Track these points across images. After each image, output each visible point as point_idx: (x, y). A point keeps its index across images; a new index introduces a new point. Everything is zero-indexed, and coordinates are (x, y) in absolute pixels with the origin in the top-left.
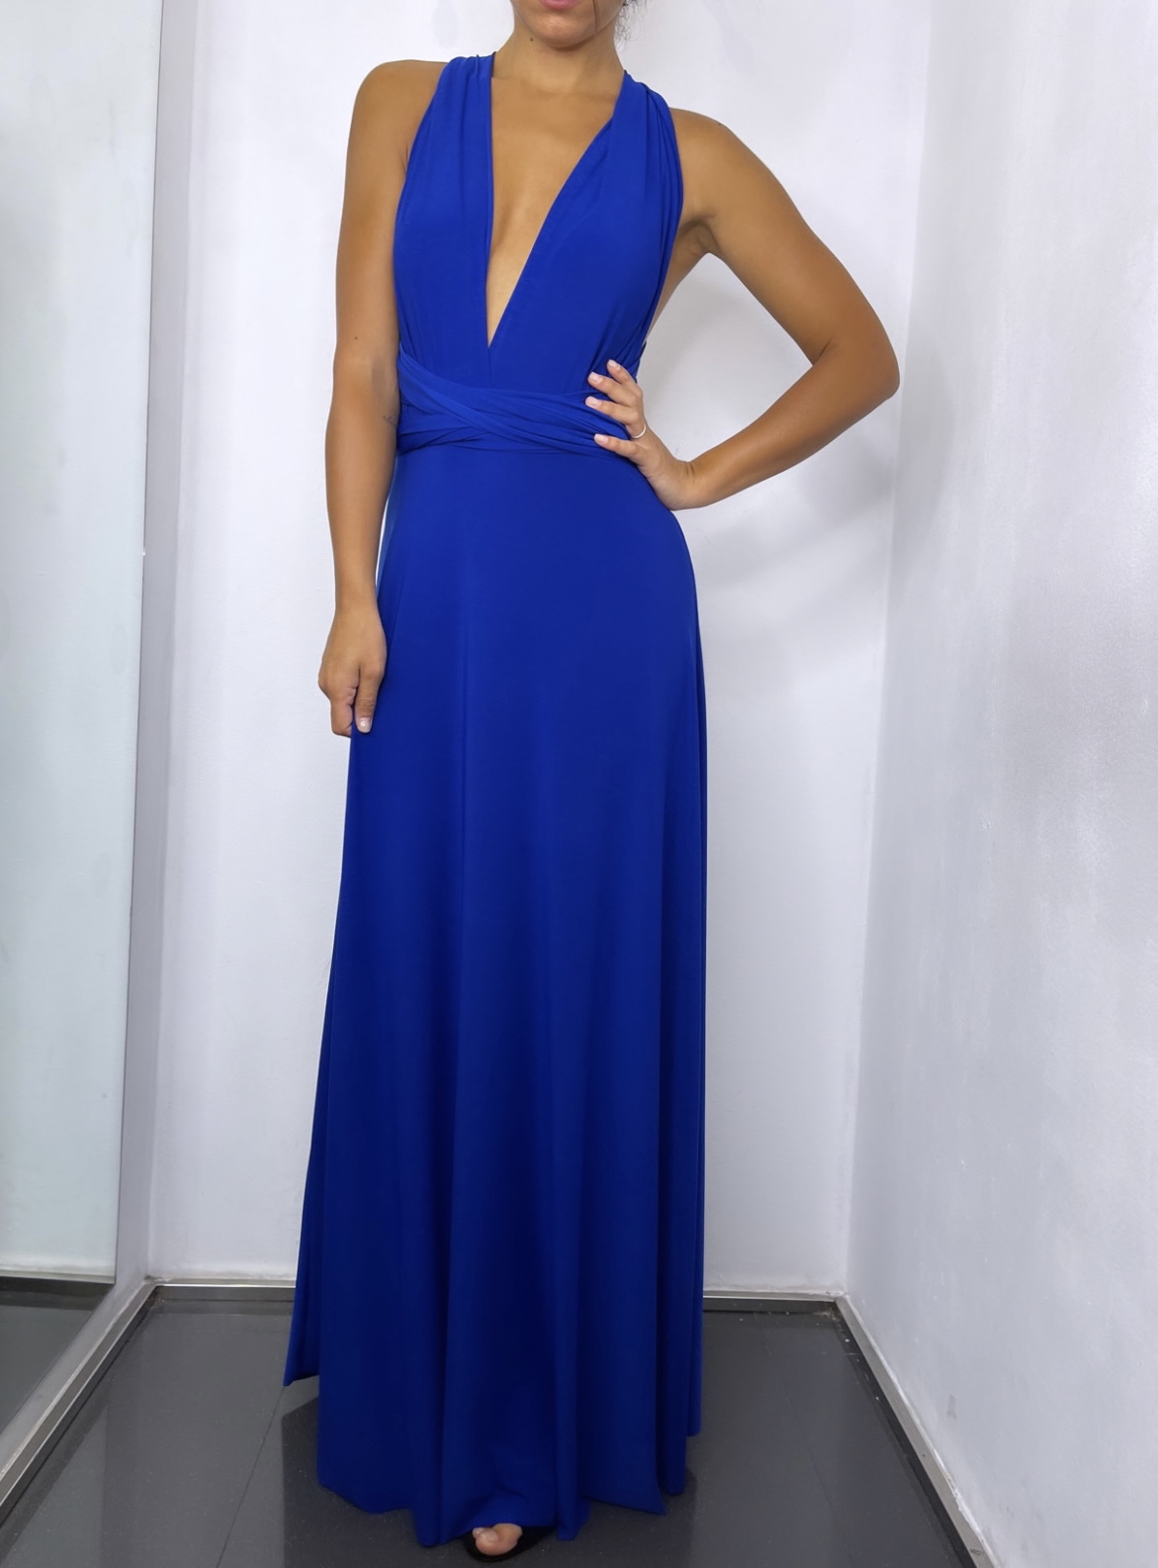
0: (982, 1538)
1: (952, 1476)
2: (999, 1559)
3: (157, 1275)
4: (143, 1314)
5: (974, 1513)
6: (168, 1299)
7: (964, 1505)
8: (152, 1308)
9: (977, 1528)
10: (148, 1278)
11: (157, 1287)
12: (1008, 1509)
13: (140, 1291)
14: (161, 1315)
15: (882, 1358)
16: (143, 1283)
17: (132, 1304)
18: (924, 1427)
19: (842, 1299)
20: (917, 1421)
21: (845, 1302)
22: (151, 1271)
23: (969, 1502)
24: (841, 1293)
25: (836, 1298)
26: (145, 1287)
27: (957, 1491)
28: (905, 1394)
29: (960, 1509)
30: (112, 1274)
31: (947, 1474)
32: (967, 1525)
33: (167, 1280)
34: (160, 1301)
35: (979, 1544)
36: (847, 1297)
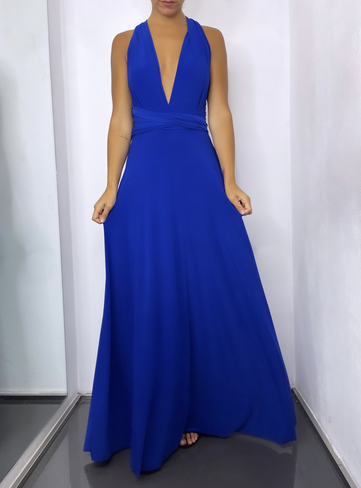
0: (342, 460)
1: (332, 441)
2: (347, 467)
3: (81, 393)
4: (77, 404)
5: (339, 453)
6: (85, 399)
7: (336, 450)
8: (80, 403)
9: (340, 457)
10: (79, 393)
11: (81, 396)
12: (349, 450)
13: (76, 398)
14: (83, 405)
15: (308, 406)
16: (77, 395)
17: (74, 401)
18: (322, 426)
19: (295, 389)
20: (320, 425)
21: (296, 389)
22: (79, 391)
23: (337, 449)
24: (295, 387)
25: (293, 388)
26: (78, 396)
27: (333, 446)
28: (316, 416)
29: (334, 452)
30: (67, 393)
31: (331, 441)
32: (337, 456)
33: (84, 394)
34: (83, 400)
35: (341, 462)
36: (297, 388)
